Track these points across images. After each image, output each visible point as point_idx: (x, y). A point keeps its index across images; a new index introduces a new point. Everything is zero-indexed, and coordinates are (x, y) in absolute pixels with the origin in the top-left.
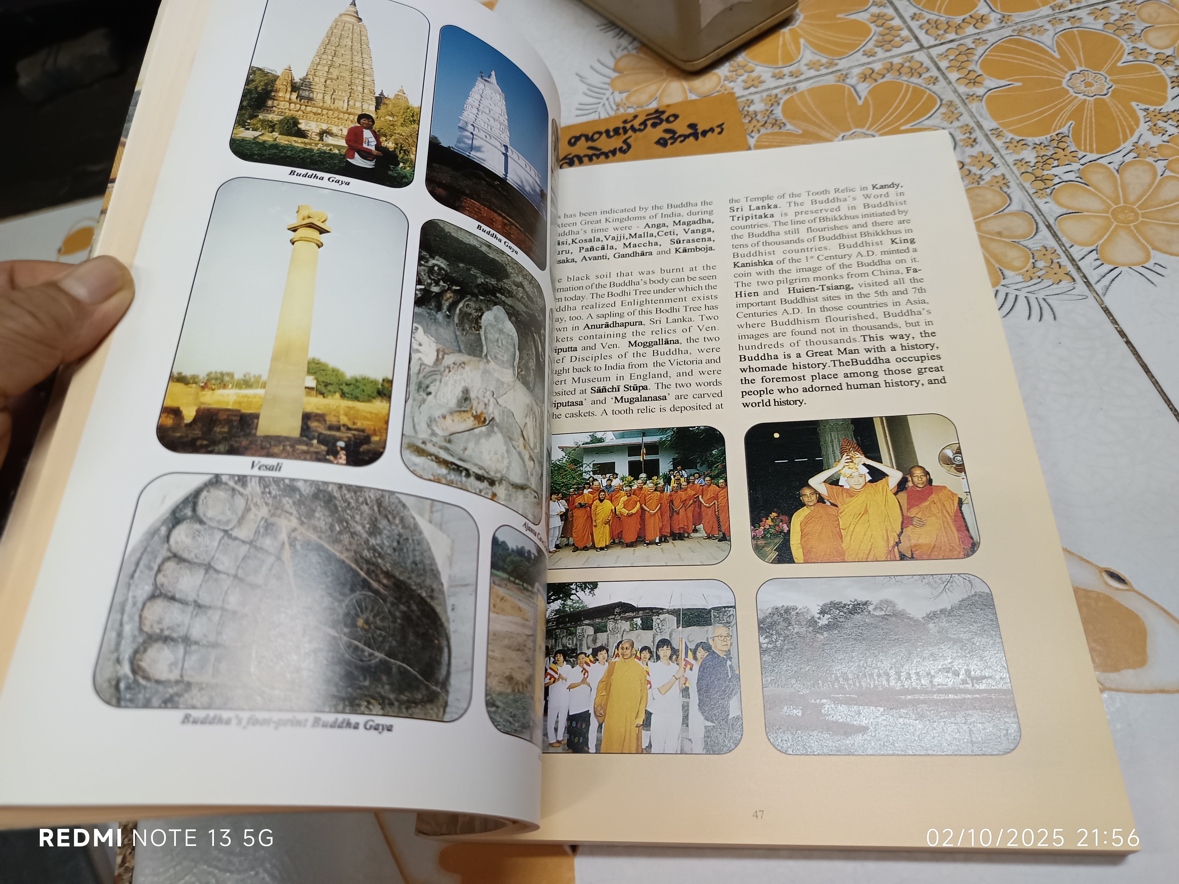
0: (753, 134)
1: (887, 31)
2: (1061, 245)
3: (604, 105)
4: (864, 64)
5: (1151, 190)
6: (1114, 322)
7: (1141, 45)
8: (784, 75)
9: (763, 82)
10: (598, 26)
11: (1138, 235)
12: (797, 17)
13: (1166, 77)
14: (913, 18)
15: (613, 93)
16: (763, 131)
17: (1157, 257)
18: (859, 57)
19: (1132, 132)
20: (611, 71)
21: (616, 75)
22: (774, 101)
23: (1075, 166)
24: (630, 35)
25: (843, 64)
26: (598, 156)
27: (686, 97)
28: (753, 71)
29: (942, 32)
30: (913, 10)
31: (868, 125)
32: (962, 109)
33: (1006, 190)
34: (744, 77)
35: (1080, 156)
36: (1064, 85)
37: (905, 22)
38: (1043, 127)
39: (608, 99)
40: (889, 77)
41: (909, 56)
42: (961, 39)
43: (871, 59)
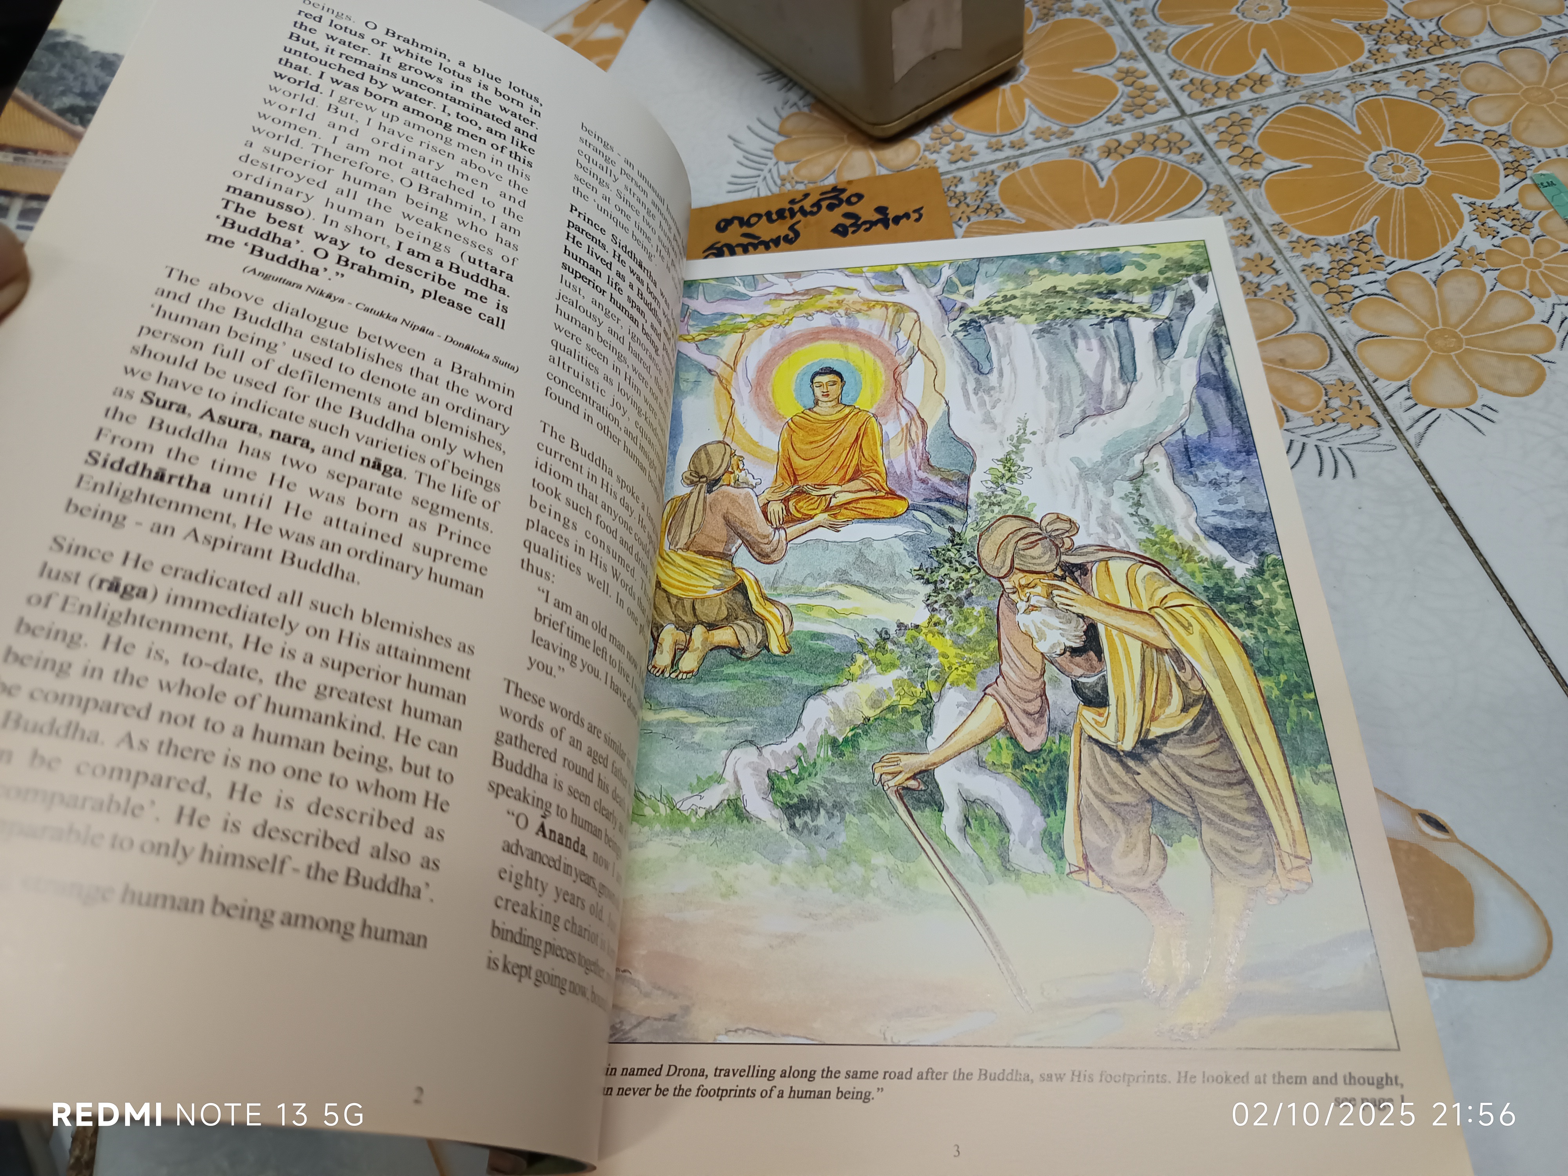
0: (961, 223)
1: (1139, 92)
2: (1363, 378)
3: (765, 178)
4: (1108, 134)
5: (1477, 310)
6: (1431, 481)
7: (1466, 120)
8: (1003, 146)
9: (975, 154)
10: (759, 74)
11: (1461, 367)
12: (1022, 70)
13: (1498, 162)
14: (1172, 77)
15: (777, 163)
16: (974, 218)
17: (1486, 397)
18: (1102, 126)
19: (1454, 233)
20: (775, 134)
21: (781, 139)
22: (990, 179)
23: (1381, 275)
24: (801, 87)
25: (1080, 134)
26: (755, 247)
27: (874, 171)
28: (961, 140)
29: (1209, 96)
30: (1171, 66)
31: (1112, 214)
32: (1235, 196)
33: (1291, 303)
34: (951, 147)
35: (1387, 262)
36: (1367, 169)
37: (1161, 81)
38: (1340, 223)
39: (770, 171)
40: (1140, 152)
41: (1166, 125)
42: (1234, 105)
43: (1118, 128)
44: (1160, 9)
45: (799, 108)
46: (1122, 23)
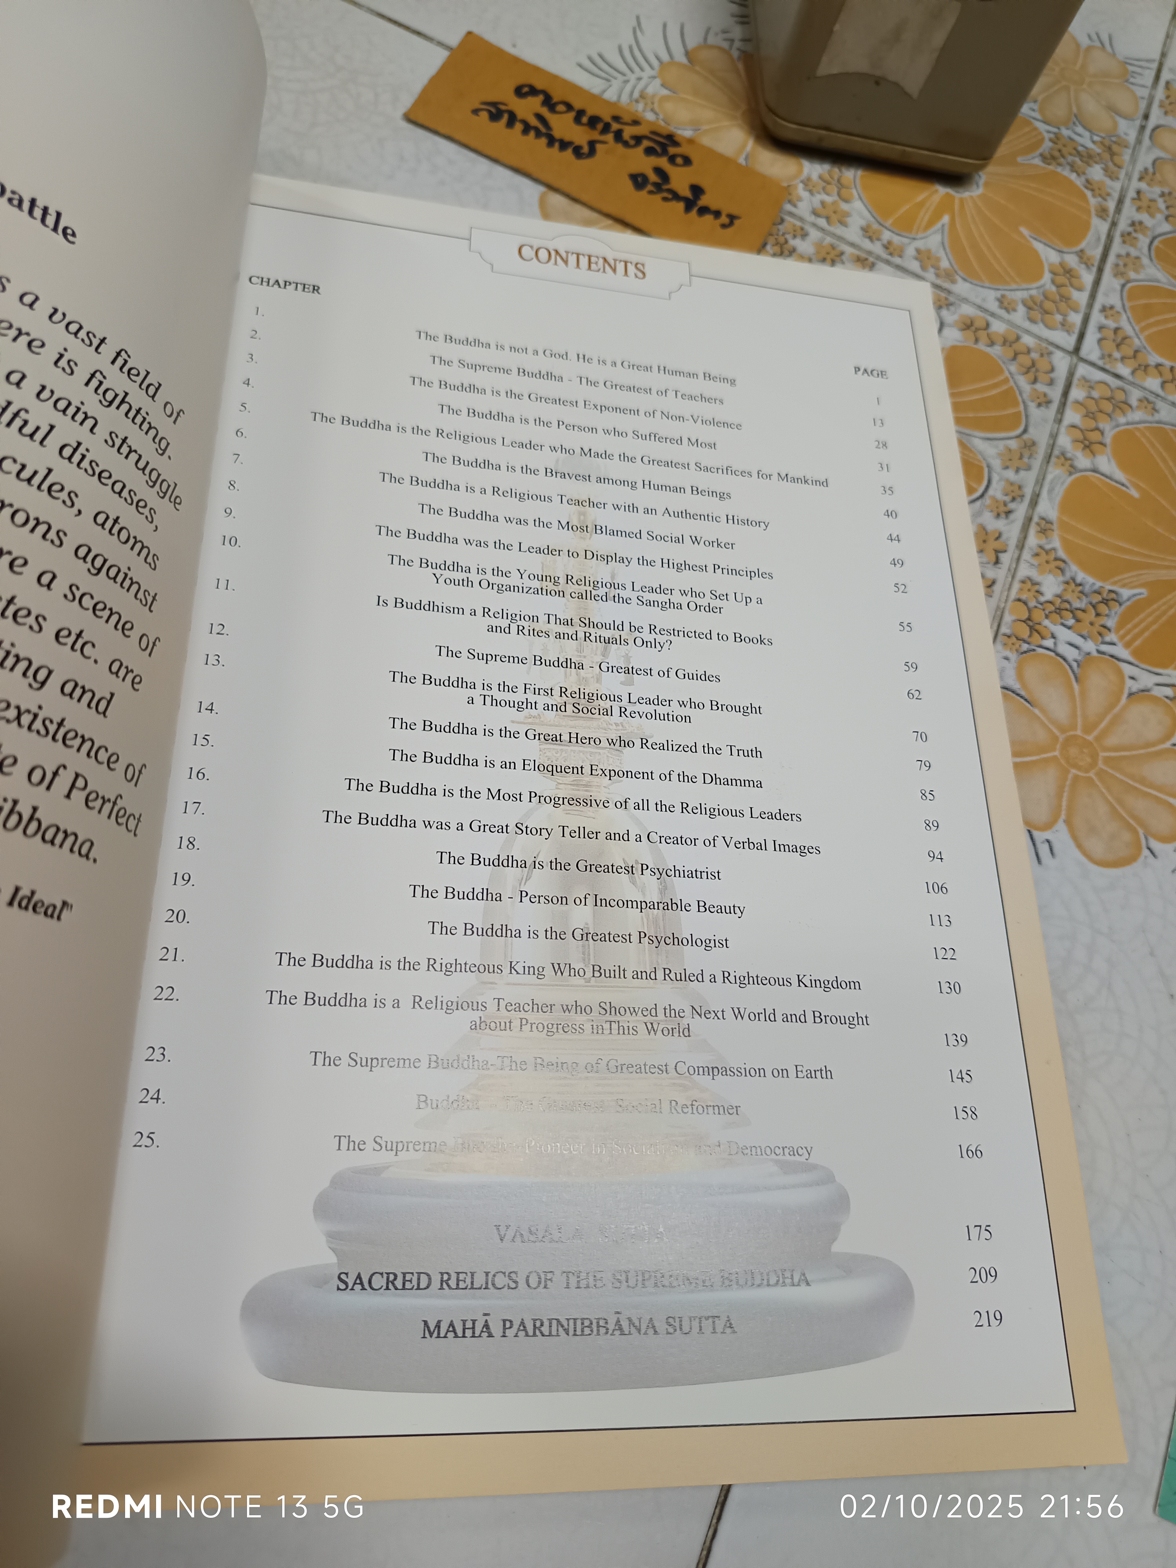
3: (627, 82)
4: (985, 311)
5: (1142, 751)
8: (879, 239)
9: (844, 224)
11: (1067, 789)
12: (975, 186)
14: (1104, 309)
15: (654, 77)
17: (1060, 835)
18: (989, 298)
20: (682, 50)
21: (684, 60)
23: (1089, 646)
25: (961, 287)
26: (538, 135)
27: (734, 155)
28: (846, 201)
29: (1118, 355)
30: (1115, 300)
32: (1037, 463)
34: (828, 199)
35: (1107, 639)
37: (1090, 305)
38: (1104, 567)
39: (639, 79)
40: (996, 351)
41: (1048, 348)
42: (1132, 384)
43: (1002, 313)
44: (1162, 242)
45: (731, 47)
46: (1114, 224)
